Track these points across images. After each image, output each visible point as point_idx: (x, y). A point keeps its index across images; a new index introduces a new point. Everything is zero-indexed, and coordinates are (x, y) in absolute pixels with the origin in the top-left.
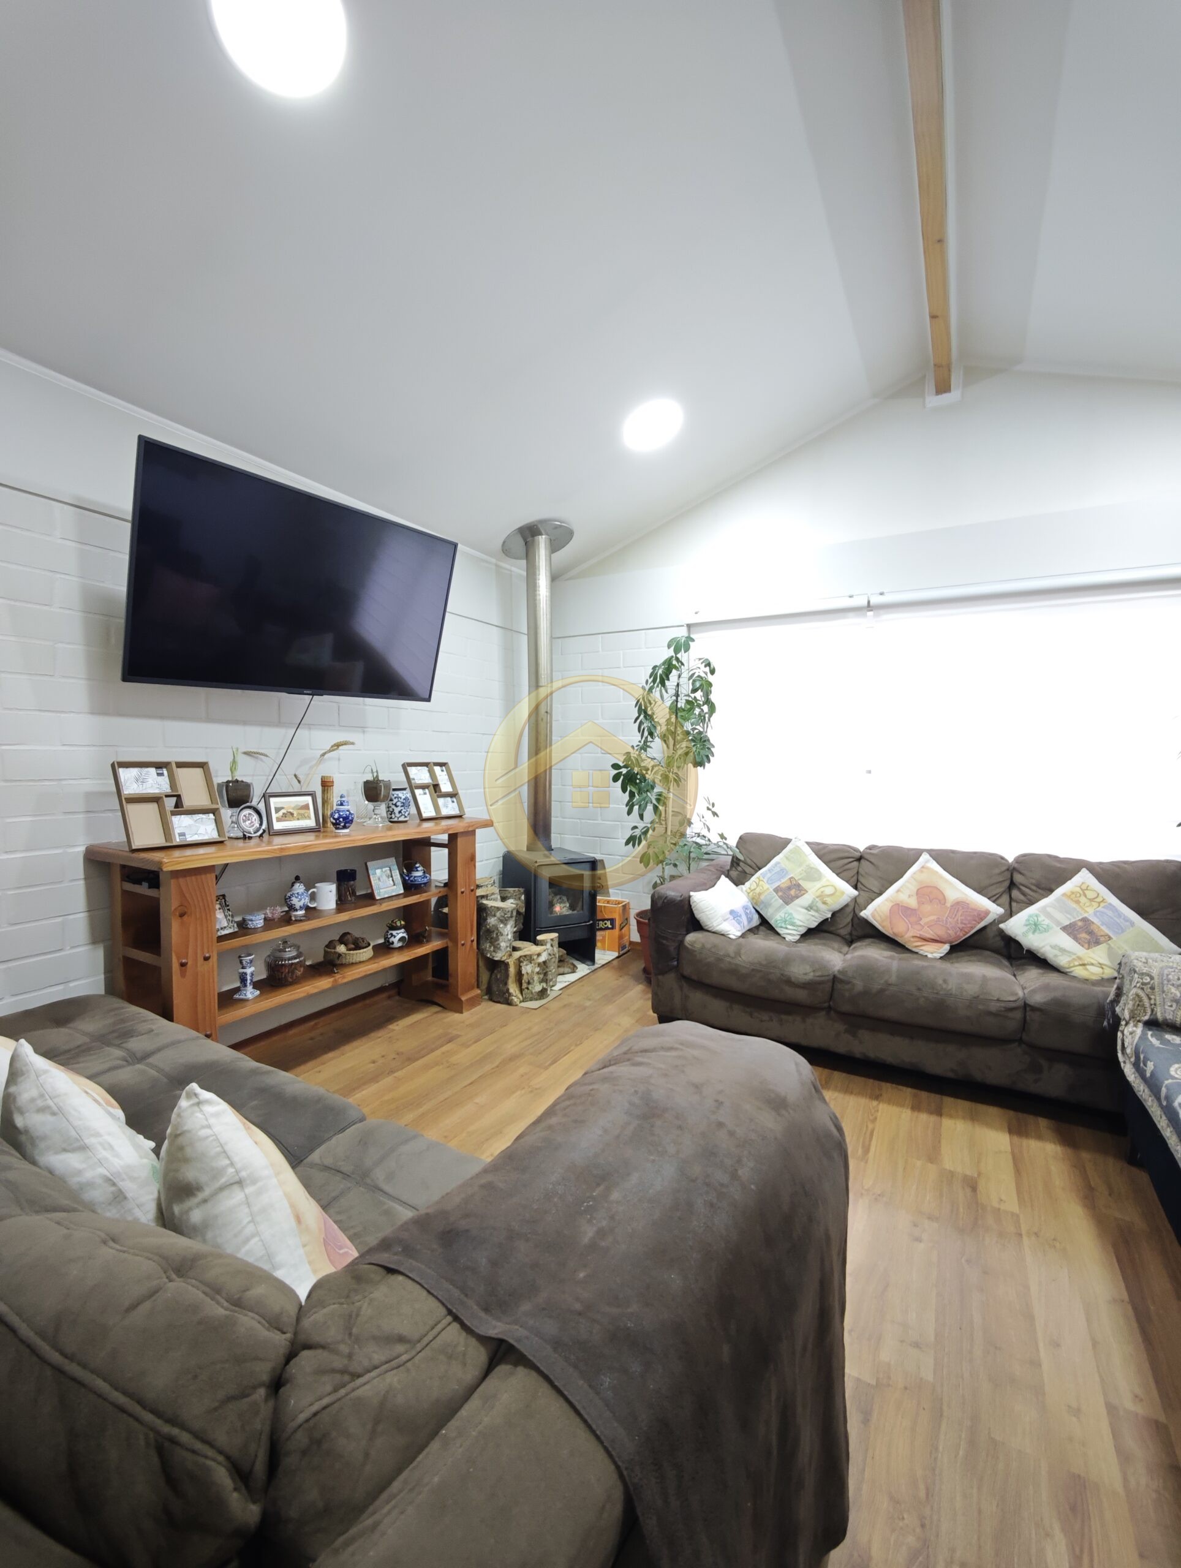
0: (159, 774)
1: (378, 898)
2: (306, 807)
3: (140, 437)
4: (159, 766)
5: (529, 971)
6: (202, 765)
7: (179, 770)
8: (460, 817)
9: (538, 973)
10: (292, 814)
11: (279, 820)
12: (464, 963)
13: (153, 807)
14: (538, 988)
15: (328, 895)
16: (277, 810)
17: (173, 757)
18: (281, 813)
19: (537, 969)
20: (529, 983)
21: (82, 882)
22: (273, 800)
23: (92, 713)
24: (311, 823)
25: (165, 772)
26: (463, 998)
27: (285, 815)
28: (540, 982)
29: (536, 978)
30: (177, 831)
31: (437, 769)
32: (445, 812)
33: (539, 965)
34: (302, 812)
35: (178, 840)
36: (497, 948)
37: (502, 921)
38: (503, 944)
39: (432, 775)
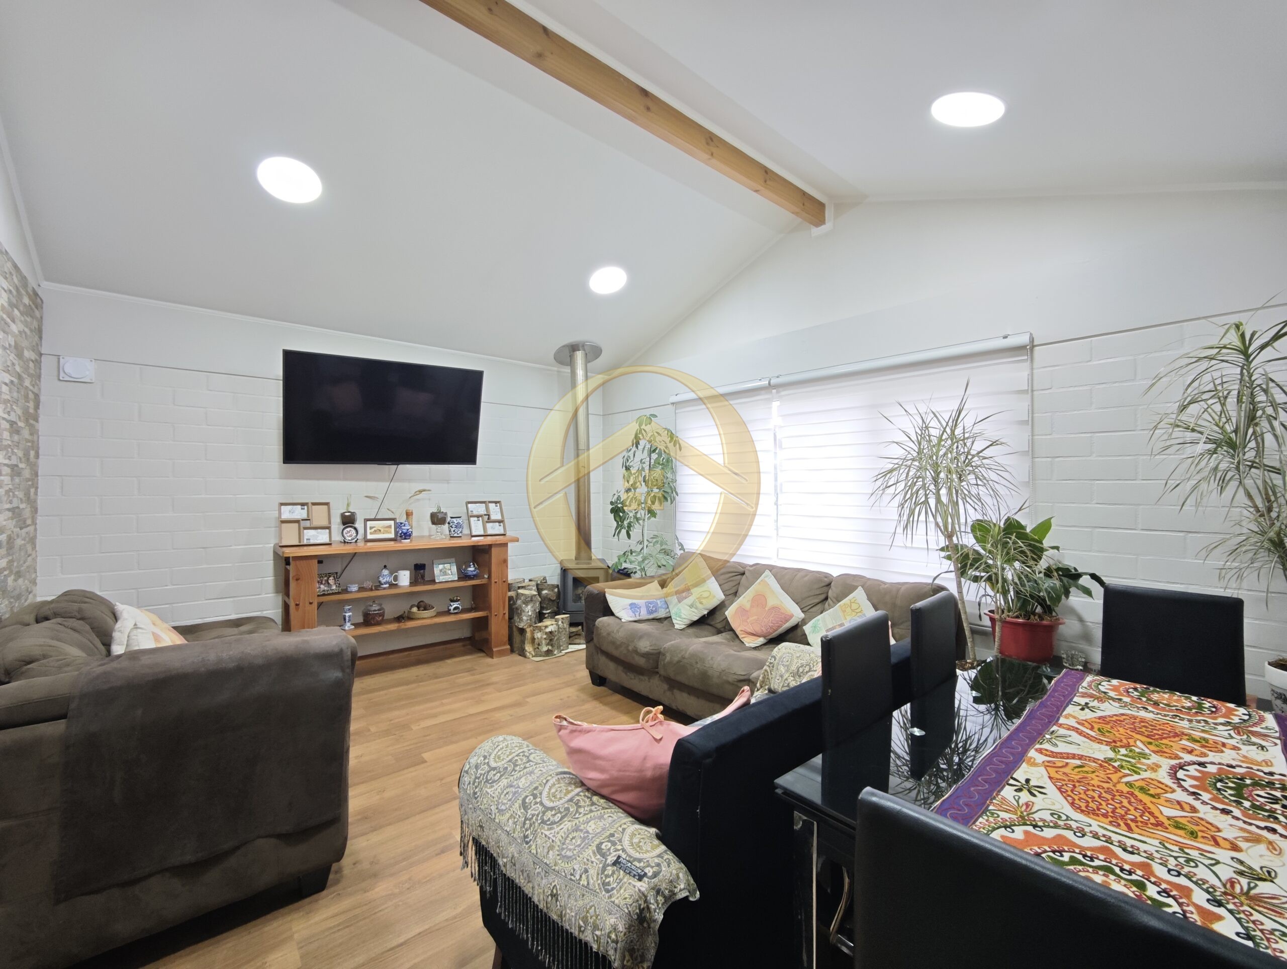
0: (302, 509)
1: (437, 581)
2: (390, 527)
3: (284, 350)
4: (303, 504)
5: (539, 636)
6: (327, 504)
7: (314, 507)
8: (504, 535)
9: (545, 639)
10: (380, 531)
11: (371, 533)
12: (498, 628)
13: (296, 525)
14: (545, 648)
15: (404, 578)
16: (371, 528)
17: (309, 501)
18: (373, 530)
19: (545, 636)
20: (539, 645)
21: (272, 562)
22: (369, 523)
23: (280, 478)
24: (392, 536)
25: (306, 507)
26: (494, 650)
27: (375, 531)
28: (547, 644)
29: (544, 642)
30: (306, 537)
31: (492, 506)
32: (490, 532)
33: (546, 633)
34: (387, 529)
35: (305, 542)
36: (521, 620)
37: (524, 603)
38: (525, 618)
39: (487, 509)
